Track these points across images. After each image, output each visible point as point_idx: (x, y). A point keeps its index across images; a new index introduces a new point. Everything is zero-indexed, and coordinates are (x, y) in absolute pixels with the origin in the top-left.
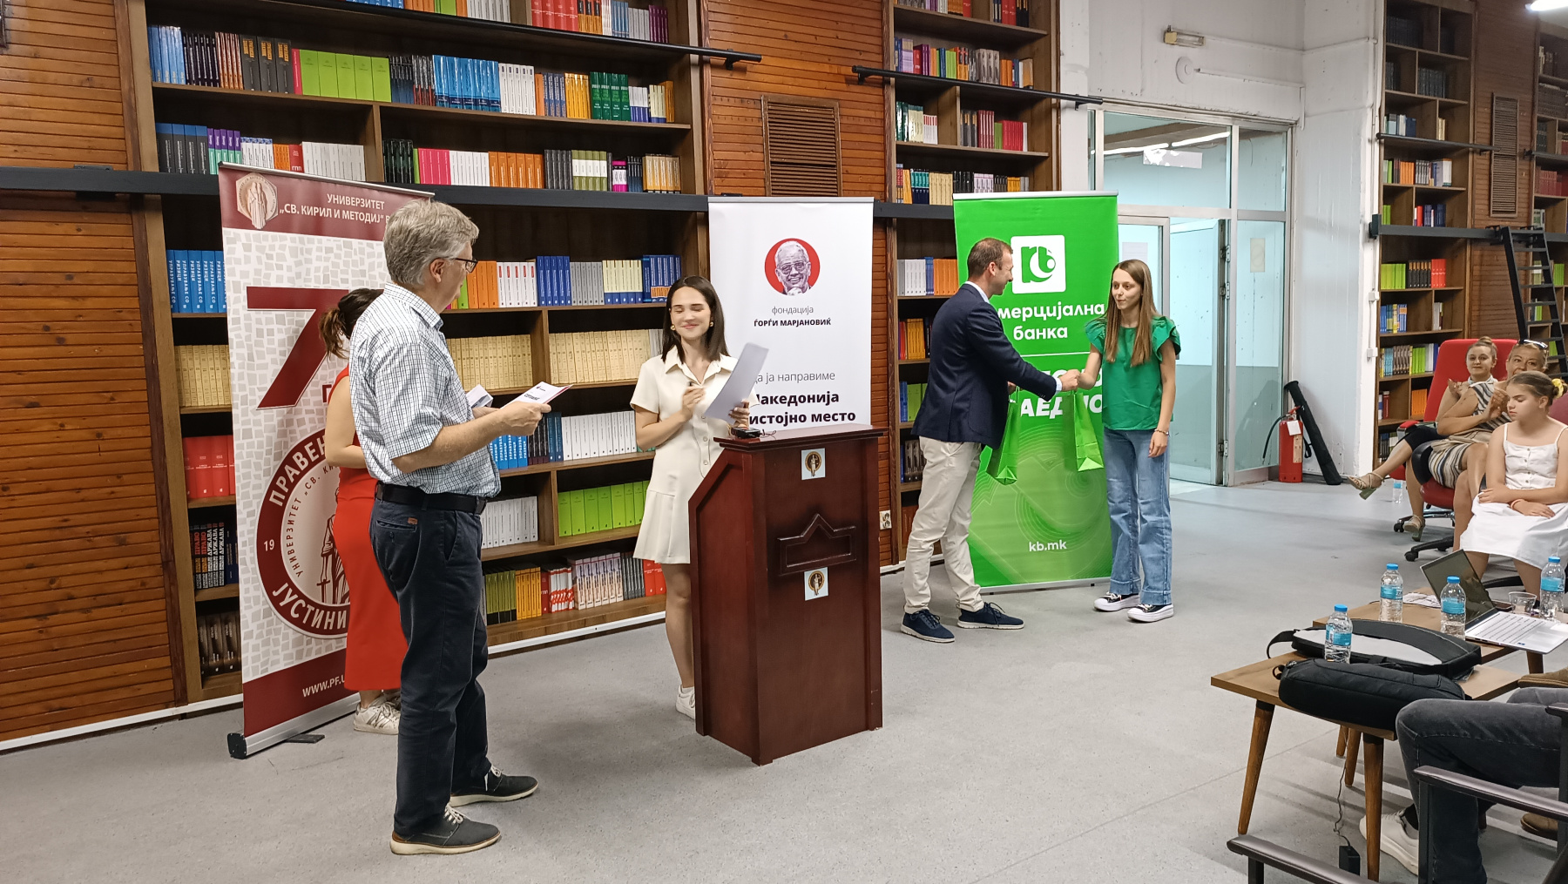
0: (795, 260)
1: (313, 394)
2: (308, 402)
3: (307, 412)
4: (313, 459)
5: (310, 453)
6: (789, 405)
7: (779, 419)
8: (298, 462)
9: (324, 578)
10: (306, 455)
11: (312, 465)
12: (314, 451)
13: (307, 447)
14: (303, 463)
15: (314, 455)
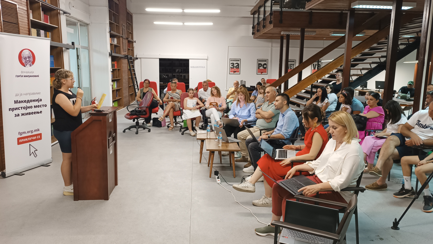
0: (28, 56)
6: (27, 103)
7: (24, 108)
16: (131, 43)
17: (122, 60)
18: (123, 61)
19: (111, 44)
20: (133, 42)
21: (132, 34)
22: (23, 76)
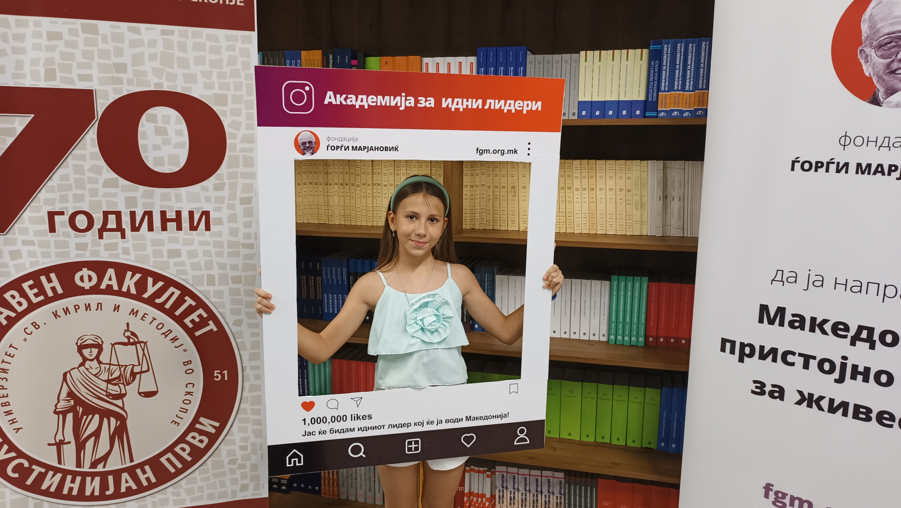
1: (33, 221)
2: (25, 231)
3: (25, 243)
4: (35, 300)
5: (31, 293)
6: (853, 343)
7: (826, 366)
8: (13, 303)
9: (59, 437)
10: (23, 294)
11: (32, 307)
12: (36, 290)
13: (25, 286)
14: (20, 304)
15: (36, 295)
22: (846, 165)
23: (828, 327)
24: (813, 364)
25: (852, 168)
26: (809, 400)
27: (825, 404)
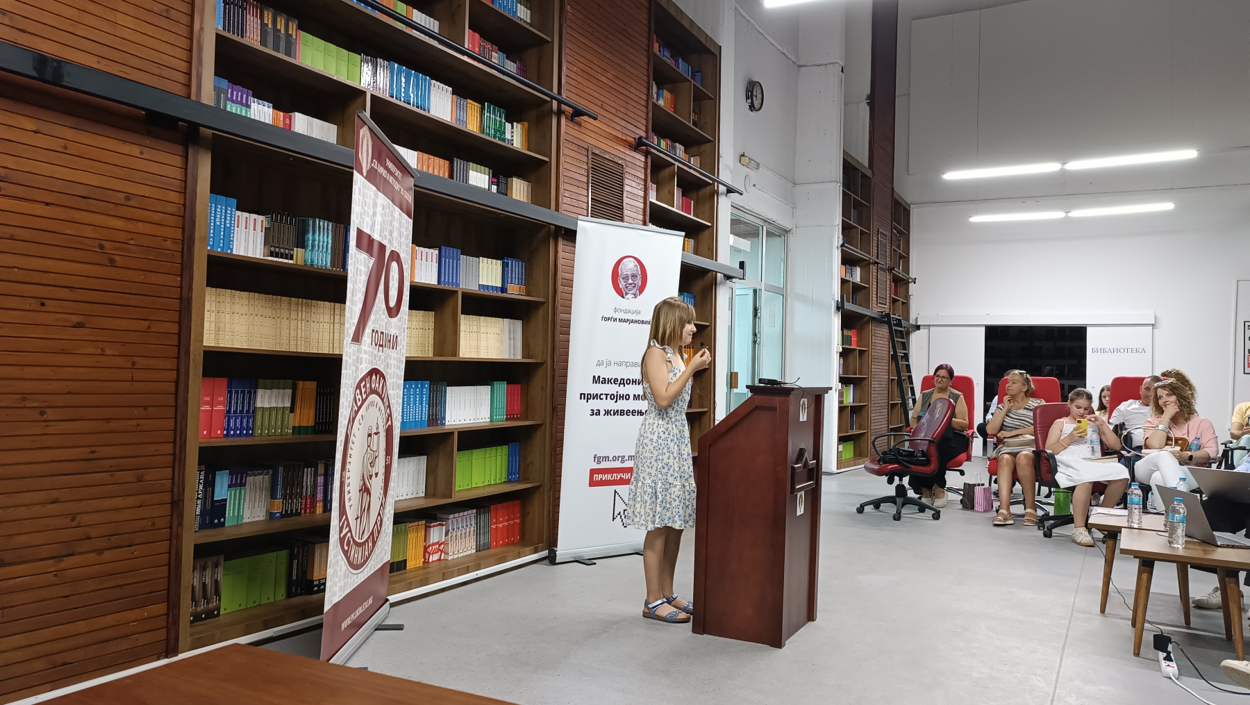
0: (632, 272)
1: (368, 336)
2: (365, 343)
3: (365, 352)
4: (364, 397)
6: (619, 386)
7: (612, 397)
9: (358, 513)
10: (361, 393)
11: (363, 402)
12: (364, 389)
13: (362, 386)
14: (359, 400)
15: (364, 393)
16: (901, 283)
17: (873, 328)
18: (876, 328)
19: (844, 282)
20: (908, 283)
21: (905, 258)
22: (616, 319)
23: (612, 381)
24: (609, 396)
25: (618, 320)
26: (607, 413)
27: (612, 413)
